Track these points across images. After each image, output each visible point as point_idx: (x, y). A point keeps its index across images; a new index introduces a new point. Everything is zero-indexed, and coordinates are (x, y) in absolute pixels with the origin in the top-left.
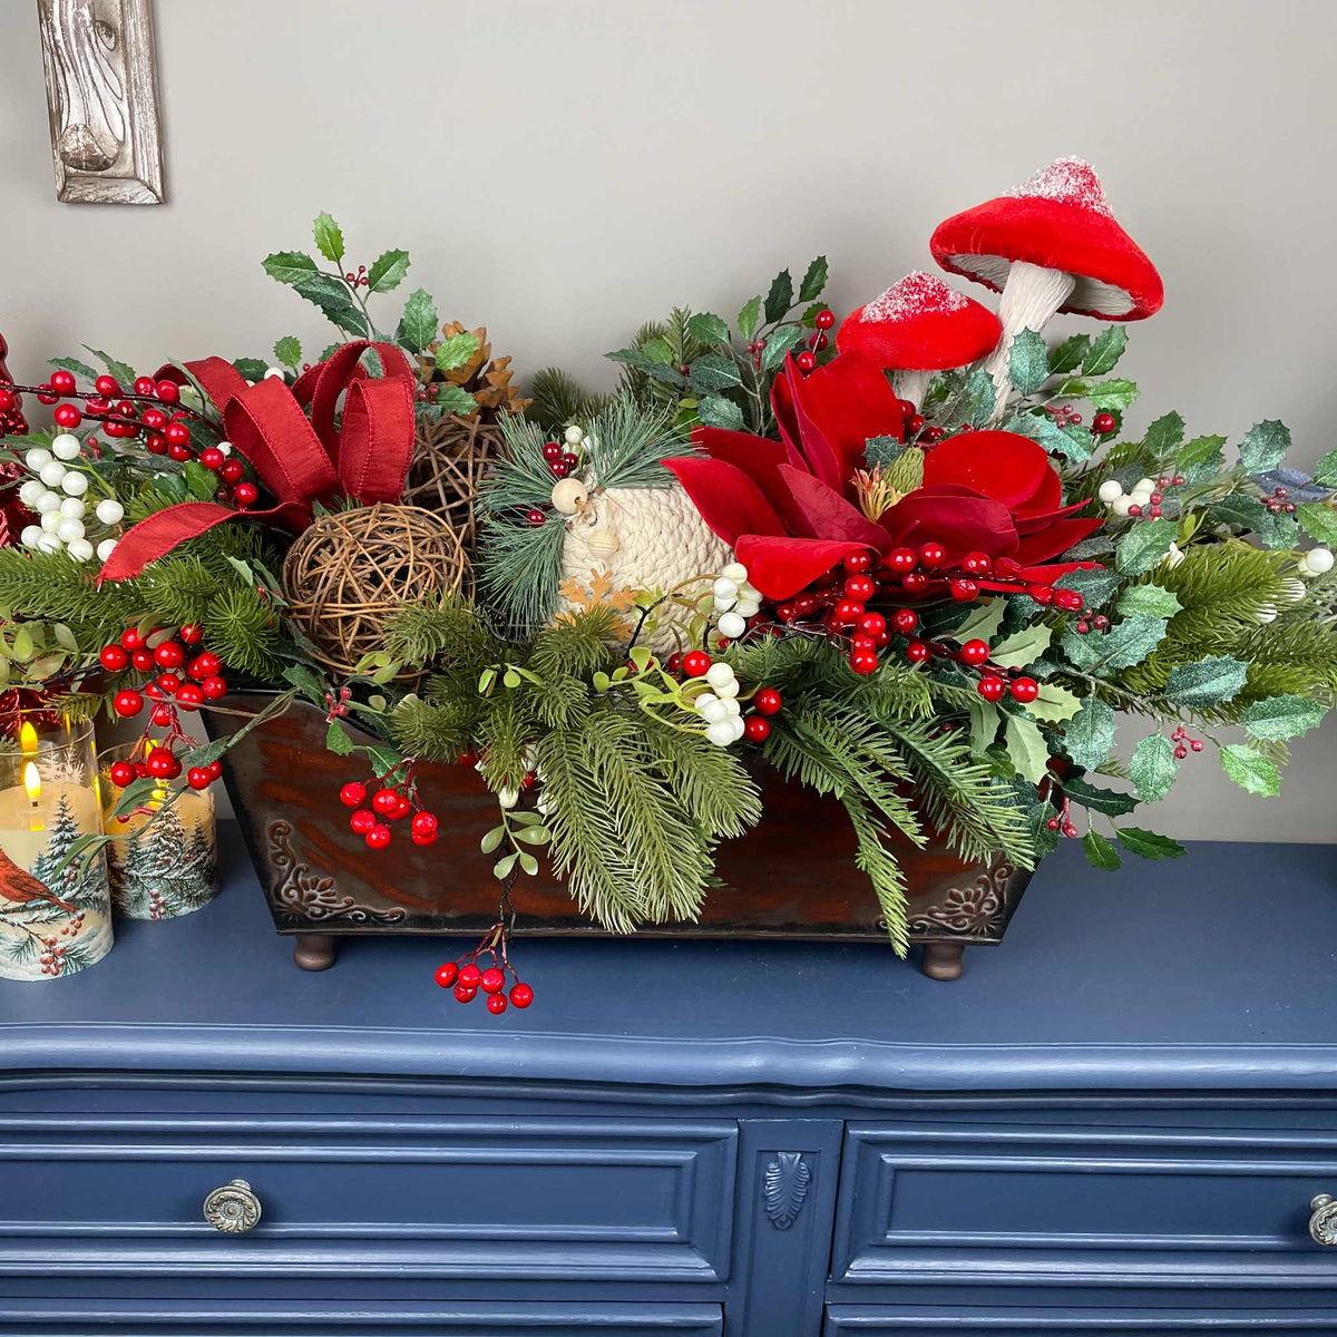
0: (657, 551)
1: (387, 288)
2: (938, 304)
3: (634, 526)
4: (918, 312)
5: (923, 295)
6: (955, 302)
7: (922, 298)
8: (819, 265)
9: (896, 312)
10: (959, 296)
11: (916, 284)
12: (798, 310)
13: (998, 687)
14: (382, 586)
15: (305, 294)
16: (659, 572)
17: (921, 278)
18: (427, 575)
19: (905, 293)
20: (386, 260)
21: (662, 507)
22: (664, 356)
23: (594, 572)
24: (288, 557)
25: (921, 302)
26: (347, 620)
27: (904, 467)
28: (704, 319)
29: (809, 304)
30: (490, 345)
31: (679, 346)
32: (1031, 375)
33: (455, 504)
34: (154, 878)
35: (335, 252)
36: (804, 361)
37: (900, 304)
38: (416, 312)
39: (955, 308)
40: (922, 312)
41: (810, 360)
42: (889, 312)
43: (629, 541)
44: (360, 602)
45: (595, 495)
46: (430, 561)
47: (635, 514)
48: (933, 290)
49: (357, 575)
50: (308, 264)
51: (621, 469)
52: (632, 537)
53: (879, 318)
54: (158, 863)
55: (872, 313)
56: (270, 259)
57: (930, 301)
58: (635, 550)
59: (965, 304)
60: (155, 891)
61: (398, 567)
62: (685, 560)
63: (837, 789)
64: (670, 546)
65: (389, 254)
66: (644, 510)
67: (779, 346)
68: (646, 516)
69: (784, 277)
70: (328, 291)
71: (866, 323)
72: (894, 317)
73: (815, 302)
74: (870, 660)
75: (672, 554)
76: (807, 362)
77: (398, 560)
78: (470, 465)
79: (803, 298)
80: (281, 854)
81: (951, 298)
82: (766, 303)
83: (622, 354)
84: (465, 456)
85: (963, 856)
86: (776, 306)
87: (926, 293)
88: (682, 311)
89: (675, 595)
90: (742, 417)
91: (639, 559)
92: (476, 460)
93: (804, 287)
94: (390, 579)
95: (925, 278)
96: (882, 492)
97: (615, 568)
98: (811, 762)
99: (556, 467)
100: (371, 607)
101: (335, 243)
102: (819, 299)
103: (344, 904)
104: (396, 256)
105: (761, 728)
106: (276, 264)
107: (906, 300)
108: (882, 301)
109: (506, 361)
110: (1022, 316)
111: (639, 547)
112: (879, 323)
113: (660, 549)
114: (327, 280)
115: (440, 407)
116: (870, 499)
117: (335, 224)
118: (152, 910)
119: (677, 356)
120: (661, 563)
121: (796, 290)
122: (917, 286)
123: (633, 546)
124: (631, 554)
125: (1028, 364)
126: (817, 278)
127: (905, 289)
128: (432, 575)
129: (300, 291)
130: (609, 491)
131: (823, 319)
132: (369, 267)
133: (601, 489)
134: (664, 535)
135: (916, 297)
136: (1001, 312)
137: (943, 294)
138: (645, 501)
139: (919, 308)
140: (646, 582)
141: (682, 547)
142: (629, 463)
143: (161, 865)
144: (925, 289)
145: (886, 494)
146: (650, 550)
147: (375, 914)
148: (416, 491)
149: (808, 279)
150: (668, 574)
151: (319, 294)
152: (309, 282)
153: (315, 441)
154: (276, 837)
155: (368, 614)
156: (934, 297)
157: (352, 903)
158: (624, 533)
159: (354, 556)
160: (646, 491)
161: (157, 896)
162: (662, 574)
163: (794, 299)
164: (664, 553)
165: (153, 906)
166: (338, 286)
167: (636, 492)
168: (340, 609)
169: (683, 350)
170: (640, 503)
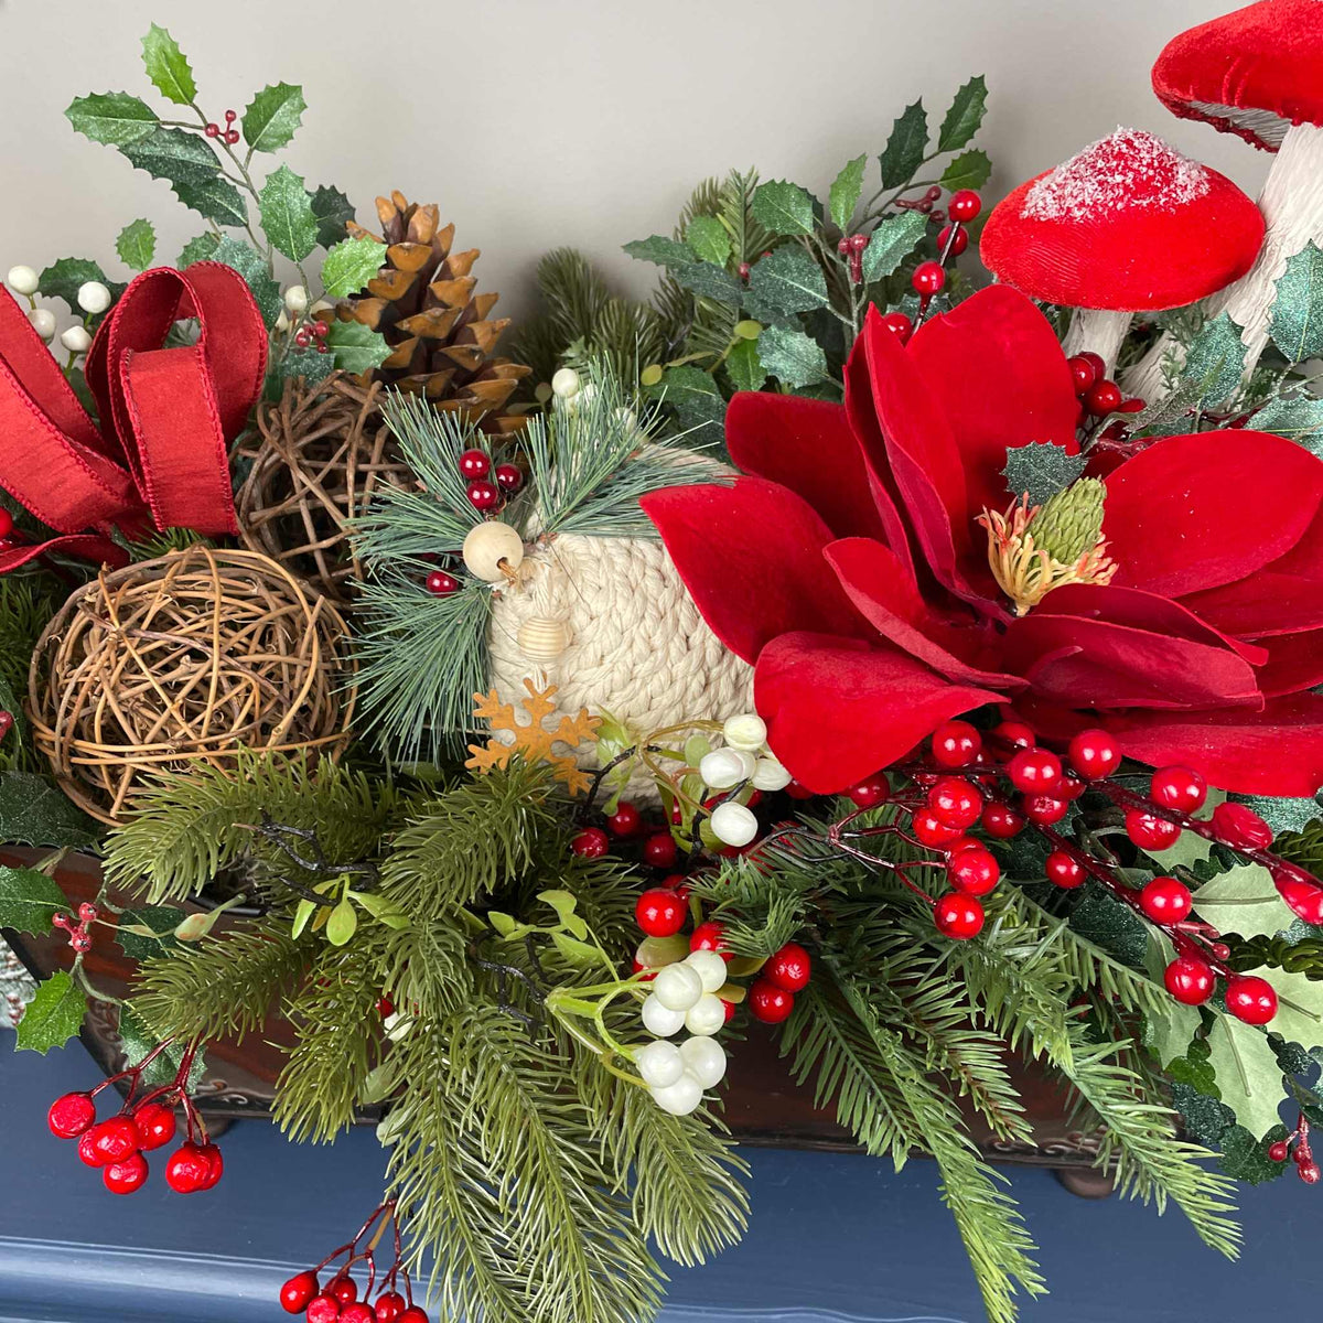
0: (636, 650)
1: (275, 145)
2: (1157, 190)
3: (598, 606)
4: (1120, 206)
5: (1131, 175)
6: (1188, 185)
7: (1129, 181)
8: (974, 90)
9: (1082, 205)
10: (1194, 173)
11: (1120, 156)
12: (935, 166)
13: (1202, 983)
14: (166, 714)
15: (140, 161)
16: (638, 682)
17: (1129, 143)
18: (249, 690)
19: (1100, 171)
20: (264, 102)
21: (649, 572)
22: (719, 246)
23: (528, 682)
24: (42, 642)
25: (1127, 189)
26: (114, 773)
27: (1068, 515)
28: (778, 189)
29: (956, 154)
30: (451, 228)
31: (741, 231)
32: (1311, 328)
33: (326, 543)
34: (9, 980)
35: (184, 92)
36: (924, 279)
37: (1090, 191)
38: (280, 204)
39: (1186, 198)
40: (1127, 206)
41: (934, 278)
42: (1070, 202)
43: (589, 631)
44: (130, 744)
45: (540, 545)
46: (256, 667)
47: (603, 583)
48: (1150, 166)
49: (126, 693)
50: (141, 111)
51: (584, 502)
52: (595, 622)
53: (1053, 213)
54: (11, 963)
55: (1042, 202)
56: (76, 106)
57: (1143, 187)
58: (598, 646)
59: (1205, 189)
60: (13, 995)
61: (193, 680)
62: (682, 665)
63: (897, 1147)
64: (657, 641)
65: (270, 90)
66: (618, 578)
67: (889, 246)
68: (620, 589)
69: (914, 116)
70: (179, 152)
71: (1030, 219)
72: (1077, 214)
73: (965, 150)
74: (970, 917)
75: (660, 654)
76: (930, 281)
77: (195, 666)
78: (351, 477)
79: (944, 145)
80: (107, 1030)
81: (1181, 179)
82: (883, 158)
83: (651, 248)
84: (343, 459)
85: (1120, 1186)
86: (900, 160)
87: (1137, 172)
88: (744, 176)
89: (650, 749)
90: (824, 362)
91: (607, 660)
92: (363, 467)
93: (947, 129)
94: (177, 705)
95: (1136, 144)
96: (1027, 553)
97: (566, 674)
98: (859, 1078)
99: (476, 495)
100: (149, 753)
101: (178, 75)
102: (970, 145)
103: (213, 1087)
104: (282, 93)
105: (779, 1002)
106: (88, 113)
107: (1101, 183)
108: (1059, 180)
109: (471, 258)
110: (1303, 209)
111: (606, 642)
112: (1050, 222)
113: (640, 646)
114: (179, 135)
115: (333, 356)
116: (1006, 562)
117: (174, 45)
118: (13, 1017)
119: (737, 248)
120: (642, 669)
121: (934, 133)
122: (1122, 158)
123: (597, 638)
124: (591, 653)
125: (1308, 307)
126: (968, 112)
127: (1100, 164)
128: (256, 691)
129: (131, 156)
130: (563, 539)
131: (960, 205)
132: (241, 112)
133: (549, 534)
134: (648, 622)
135: (1119, 178)
136: (1267, 198)
137: (1167, 172)
138: (620, 561)
139: (1121, 199)
140: (618, 697)
141: (678, 642)
142: (600, 493)
143: (15, 965)
144: (1136, 165)
145: (1033, 558)
146: (624, 647)
147: (259, 1100)
148: (269, 513)
149: (954, 116)
150: (653, 686)
151: (161, 159)
152: (145, 140)
153: (70, 454)
154: (97, 1011)
155: (146, 764)
156: (1151, 178)
157: (225, 1086)
158: (580, 618)
159: (123, 659)
160: (625, 542)
161: (15, 1001)
162: (644, 684)
163: (930, 149)
164: (645, 651)
165: (14, 1012)
166: (195, 141)
167: (608, 542)
168: (101, 753)
169: (747, 238)
170: (611, 562)
